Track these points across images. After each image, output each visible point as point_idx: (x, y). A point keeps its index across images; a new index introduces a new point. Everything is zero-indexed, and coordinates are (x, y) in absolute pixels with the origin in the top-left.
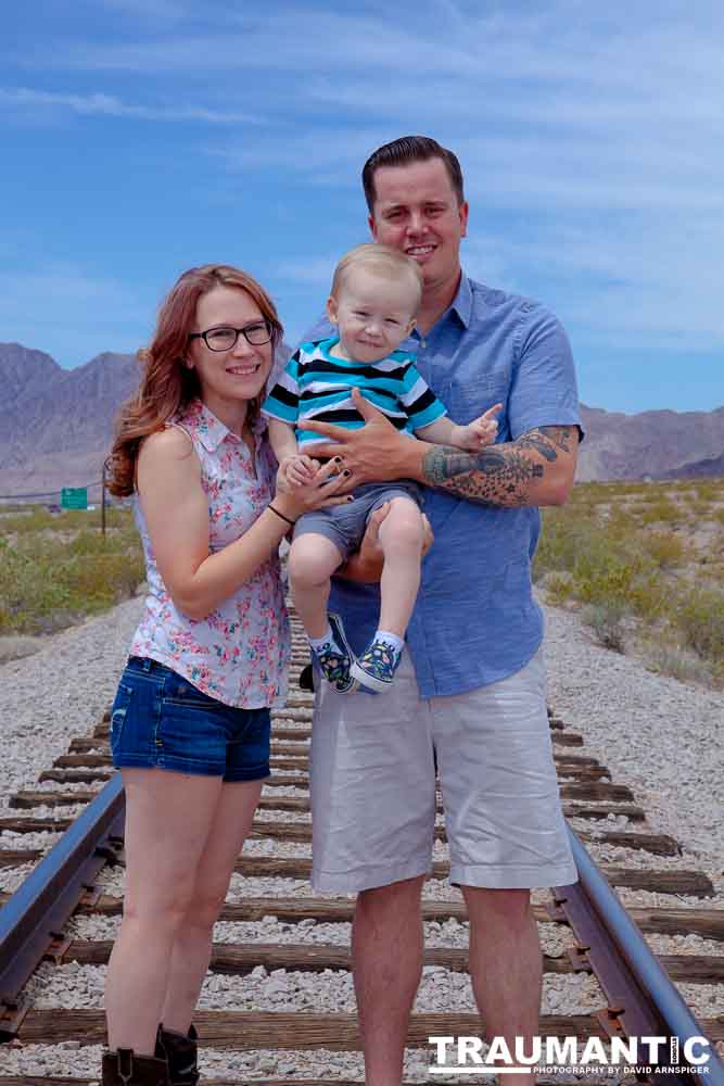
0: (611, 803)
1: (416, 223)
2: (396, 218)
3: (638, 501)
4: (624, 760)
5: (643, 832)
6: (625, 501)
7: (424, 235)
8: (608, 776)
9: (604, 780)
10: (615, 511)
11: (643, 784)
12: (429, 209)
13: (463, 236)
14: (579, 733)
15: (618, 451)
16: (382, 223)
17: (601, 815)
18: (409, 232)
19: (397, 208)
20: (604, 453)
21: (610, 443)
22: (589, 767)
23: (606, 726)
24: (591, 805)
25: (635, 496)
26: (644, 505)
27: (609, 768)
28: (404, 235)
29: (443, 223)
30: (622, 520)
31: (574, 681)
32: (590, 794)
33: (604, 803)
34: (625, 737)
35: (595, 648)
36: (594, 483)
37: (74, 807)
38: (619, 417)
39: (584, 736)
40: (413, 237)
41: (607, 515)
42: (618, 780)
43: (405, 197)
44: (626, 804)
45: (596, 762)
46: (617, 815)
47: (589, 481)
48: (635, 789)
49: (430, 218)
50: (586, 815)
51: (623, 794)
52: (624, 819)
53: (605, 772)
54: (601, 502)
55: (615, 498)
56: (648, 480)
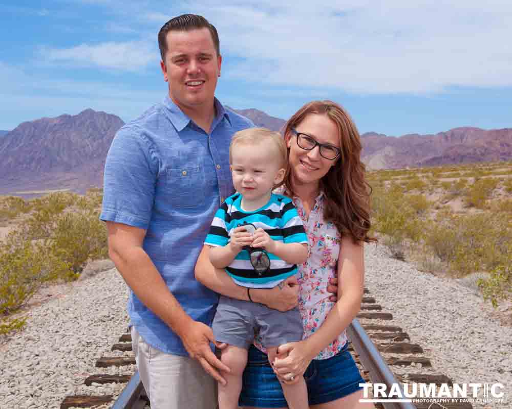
0: (411, 354)
1: (193, 66)
2: (180, 63)
3: (402, 179)
4: (415, 327)
5: (430, 373)
6: (397, 179)
7: (198, 73)
8: (408, 338)
9: (406, 341)
10: (393, 184)
11: (426, 342)
12: (202, 58)
13: (219, 76)
14: (390, 312)
15: (392, 154)
16: (170, 65)
17: (407, 363)
18: (189, 71)
19: (181, 56)
20: (386, 156)
21: (389, 150)
22: (397, 332)
23: (402, 307)
24: (401, 357)
25: (402, 176)
26: (408, 181)
27: (408, 333)
28: (185, 73)
29: (209, 67)
30: (397, 188)
31: (383, 281)
32: (400, 349)
33: (408, 355)
34: (414, 313)
35: (391, 260)
36: (381, 170)
37: (129, 366)
38: (392, 138)
39: (393, 314)
40: (191, 74)
41: (389, 186)
42: (414, 341)
43: (186, 49)
44: (419, 355)
45: (400, 330)
46: (416, 363)
47: (379, 170)
48: (424, 345)
49: (202, 63)
50: (400, 363)
51: (417, 349)
52: (420, 365)
53: (405, 336)
54: (386, 180)
55: (393, 177)
56: (408, 168)
